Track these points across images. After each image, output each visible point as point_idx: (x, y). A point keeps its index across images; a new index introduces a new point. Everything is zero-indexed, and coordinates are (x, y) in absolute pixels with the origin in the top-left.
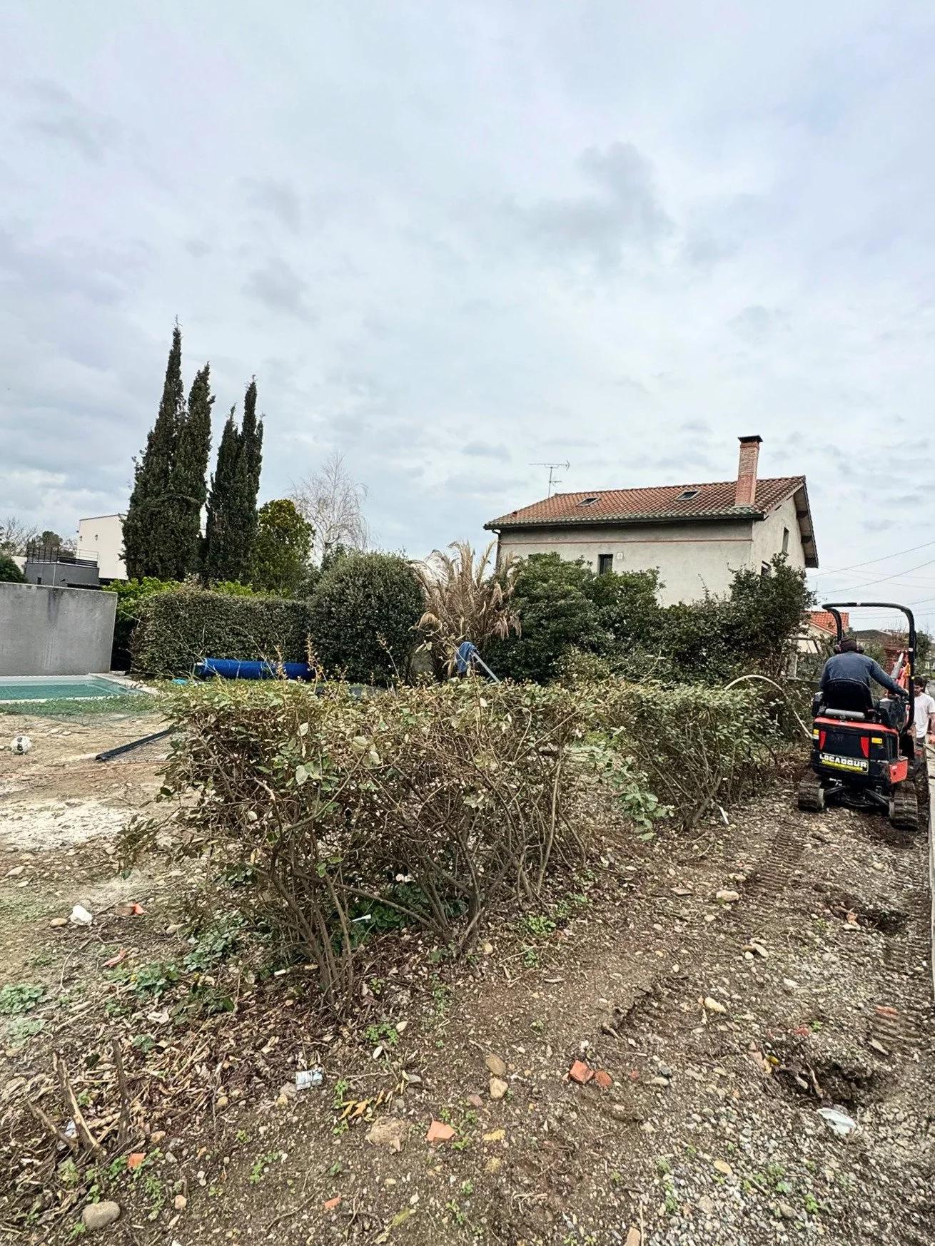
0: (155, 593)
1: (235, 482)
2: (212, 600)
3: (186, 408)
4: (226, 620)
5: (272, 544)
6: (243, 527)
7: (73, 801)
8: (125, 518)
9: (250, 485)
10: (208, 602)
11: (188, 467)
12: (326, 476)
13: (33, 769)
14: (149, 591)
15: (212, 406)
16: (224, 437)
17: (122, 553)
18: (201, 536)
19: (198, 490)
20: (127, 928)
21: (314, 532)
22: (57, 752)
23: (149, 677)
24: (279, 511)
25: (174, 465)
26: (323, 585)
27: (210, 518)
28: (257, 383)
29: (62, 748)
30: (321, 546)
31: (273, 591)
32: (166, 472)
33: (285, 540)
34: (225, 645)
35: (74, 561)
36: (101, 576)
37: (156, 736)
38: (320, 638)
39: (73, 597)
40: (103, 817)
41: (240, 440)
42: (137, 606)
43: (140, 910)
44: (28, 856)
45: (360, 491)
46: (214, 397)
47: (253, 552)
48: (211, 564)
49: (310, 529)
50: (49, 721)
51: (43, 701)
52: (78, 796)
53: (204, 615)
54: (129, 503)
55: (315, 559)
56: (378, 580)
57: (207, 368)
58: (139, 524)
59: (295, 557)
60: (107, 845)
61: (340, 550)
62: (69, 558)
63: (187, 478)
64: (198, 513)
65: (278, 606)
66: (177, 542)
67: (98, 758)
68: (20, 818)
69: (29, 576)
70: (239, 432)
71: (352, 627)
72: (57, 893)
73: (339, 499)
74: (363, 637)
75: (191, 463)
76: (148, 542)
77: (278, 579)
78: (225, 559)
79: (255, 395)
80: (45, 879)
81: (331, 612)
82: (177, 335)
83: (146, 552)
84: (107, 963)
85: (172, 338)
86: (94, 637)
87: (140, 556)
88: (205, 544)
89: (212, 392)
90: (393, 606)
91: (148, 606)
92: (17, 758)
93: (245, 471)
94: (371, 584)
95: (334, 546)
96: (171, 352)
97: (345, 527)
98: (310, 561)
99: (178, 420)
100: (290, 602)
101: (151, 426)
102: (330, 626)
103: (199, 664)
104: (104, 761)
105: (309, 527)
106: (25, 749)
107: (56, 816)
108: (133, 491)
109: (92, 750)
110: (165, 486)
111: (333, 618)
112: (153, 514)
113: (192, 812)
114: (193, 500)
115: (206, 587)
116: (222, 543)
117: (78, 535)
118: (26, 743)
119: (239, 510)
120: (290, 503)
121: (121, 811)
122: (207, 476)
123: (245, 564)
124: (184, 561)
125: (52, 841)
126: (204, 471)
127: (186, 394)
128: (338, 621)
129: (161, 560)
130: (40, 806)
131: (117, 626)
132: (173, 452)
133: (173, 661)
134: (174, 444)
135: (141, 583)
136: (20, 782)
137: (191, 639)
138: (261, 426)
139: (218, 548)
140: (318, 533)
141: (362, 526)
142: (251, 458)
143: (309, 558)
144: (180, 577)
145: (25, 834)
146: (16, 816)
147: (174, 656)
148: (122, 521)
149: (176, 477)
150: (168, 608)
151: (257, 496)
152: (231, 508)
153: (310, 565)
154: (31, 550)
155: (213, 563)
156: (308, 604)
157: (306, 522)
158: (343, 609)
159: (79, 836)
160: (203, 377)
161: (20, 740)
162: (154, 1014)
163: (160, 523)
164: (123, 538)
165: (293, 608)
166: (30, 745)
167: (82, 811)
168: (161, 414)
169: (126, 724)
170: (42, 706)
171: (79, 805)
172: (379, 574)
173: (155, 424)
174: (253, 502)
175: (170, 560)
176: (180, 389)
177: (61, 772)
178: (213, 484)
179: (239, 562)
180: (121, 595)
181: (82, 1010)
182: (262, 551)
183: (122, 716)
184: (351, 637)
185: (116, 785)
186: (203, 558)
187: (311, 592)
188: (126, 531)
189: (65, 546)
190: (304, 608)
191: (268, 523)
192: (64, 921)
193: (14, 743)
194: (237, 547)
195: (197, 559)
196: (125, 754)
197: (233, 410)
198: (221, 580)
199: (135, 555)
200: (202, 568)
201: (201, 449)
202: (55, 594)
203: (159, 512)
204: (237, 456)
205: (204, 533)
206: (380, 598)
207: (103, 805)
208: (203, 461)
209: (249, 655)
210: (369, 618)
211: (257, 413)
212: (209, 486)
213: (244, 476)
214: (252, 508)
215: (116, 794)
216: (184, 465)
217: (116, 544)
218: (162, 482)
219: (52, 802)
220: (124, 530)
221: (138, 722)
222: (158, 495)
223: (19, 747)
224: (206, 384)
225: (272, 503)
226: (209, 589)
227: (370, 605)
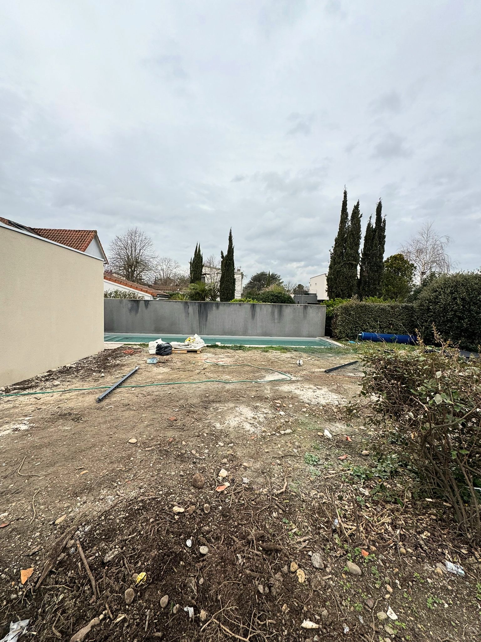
0: (341, 305)
1: (373, 251)
2: (365, 306)
3: (350, 223)
4: (371, 315)
5: (392, 277)
6: (377, 271)
7: (319, 387)
8: (327, 275)
9: (380, 251)
10: (363, 307)
11: (351, 249)
12: (421, 237)
13: (304, 372)
14: (338, 304)
15: (361, 219)
16: (367, 231)
17: (327, 289)
18: (358, 278)
19: (356, 259)
20: (345, 445)
21: (415, 268)
22: (311, 367)
23: (338, 339)
24: (395, 260)
25: (345, 249)
26: (424, 294)
27: (361, 270)
28: (382, 201)
29: (313, 366)
30: (419, 274)
31: (394, 300)
32: (342, 253)
33: (398, 274)
34: (371, 326)
35: (309, 294)
36: (318, 299)
37: (345, 365)
38: (423, 323)
39: (311, 308)
40: (330, 396)
41: (375, 231)
42: (333, 310)
43: (350, 440)
44: (307, 405)
45: (444, 240)
46: (362, 215)
47: (382, 282)
48: (363, 290)
49: (413, 266)
50: (307, 355)
51: (304, 347)
52: (320, 385)
53: (361, 313)
54: (329, 268)
55: (416, 281)
56: (462, 289)
57: (358, 203)
58: (333, 277)
59: (405, 282)
60: (333, 408)
61: (433, 275)
62: (306, 293)
63: (352, 254)
64: (356, 268)
65: (398, 307)
66: (348, 282)
67: (325, 371)
68: (303, 390)
69: (296, 301)
70: (374, 227)
71: (444, 316)
72: (318, 422)
73: (430, 247)
74: (452, 322)
75: (353, 247)
76: (336, 284)
77: (395, 294)
78: (369, 287)
79: (381, 207)
80: (313, 415)
81: (430, 309)
82: (345, 193)
83: (336, 288)
84: (340, 458)
85: (343, 195)
86: (319, 323)
87: (333, 290)
88: (360, 281)
89: (361, 213)
90: (474, 303)
91: (338, 310)
92: (299, 367)
93: (378, 244)
94: (457, 291)
95: (428, 273)
96: (343, 202)
97: (433, 262)
98: (414, 283)
99: (347, 229)
100: (404, 304)
101: (336, 235)
102: (429, 316)
103: (360, 334)
104: (328, 373)
105: (413, 265)
106: (301, 364)
107: (314, 392)
108: (330, 264)
109: (323, 368)
110: (342, 259)
111: (431, 312)
112: (338, 272)
113: (375, 405)
114: (354, 263)
115: (361, 300)
116: (367, 280)
117: (309, 285)
118: (301, 363)
119: (375, 263)
120: (401, 255)
121: (337, 395)
122: (360, 251)
123: (379, 288)
124: (351, 290)
125: (314, 402)
126: (358, 249)
127: (349, 217)
128: (434, 313)
129: (342, 291)
130: (308, 387)
131: (326, 318)
132: (345, 244)
133: (349, 333)
134: (345, 240)
135: (334, 301)
136: (301, 377)
137: (356, 323)
138: (385, 221)
139: (365, 282)
140: (418, 268)
141: (446, 259)
142: (380, 238)
143: (412, 281)
144: (350, 296)
145: (305, 396)
146: (302, 389)
147: (349, 331)
148: (326, 276)
149: (347, 254)
150: (346, 310)
151: (384, 255)
152: (371, 263)
153: (413, 285)
154: (295, 292)
155: (364, 289)
156: (415, 305)
157: (410, 263)
158: (437, 307)
159: (323, 402)
160: (356, 207)
161: (299, 361)
162: (362, 489)
163: (341, 275)
164: (327, 283)
165: (406, 308)
166: (303, 363)
167: (322, 392)
168: (340, 229)
169: (333, 358)
170: (304, 349)
171: (321, 389)
172: (463, 285)
173: (337, 234)
174: (383, 258)
175: (345, 290)
176: (347, 216)
177: (313, 375)
178: (362, 254)
179: (376, 287)
180: (328, 306)
181: (333, 474)
182: (387, 281)
183: (331, 355)
184: (443, 322)
185: (333, 383)
186: (359, 287)
187: (416, 299)
188: (328, 280)
189: (305, 289)
190: (412, 307)
191: (389, 267)
192: (322, 434)
193: (298, 362)
194: (374, 280)
195: (357, 288)
196: (335, 371)
197: (370, 218)
198: (368, 297)
199: (332, 290)
200: (359, 292)
201: (357, 240)
202: (305, 307)
203: (340, 270)
204: (373, 238)
205: (359, 276)
206: (463, 299)
207: (330, 391)
208: (358, 245)
209: (383, 331)
210: (456, 311)
211: (382, 215)
212: (361, 255)
213: (377, 247)
214: (381, 261)
215: (333, 387)
216: (350, 248)
217: (325, 286)
218: (341, 257)
219: (312, 386)
220: (327, 280)
221: (338, 358)
222: (339, 263)
223: (299, 363)
224: (358, 210)
225: (391, 257)
226: (363, 301)
227: (456, 303)
